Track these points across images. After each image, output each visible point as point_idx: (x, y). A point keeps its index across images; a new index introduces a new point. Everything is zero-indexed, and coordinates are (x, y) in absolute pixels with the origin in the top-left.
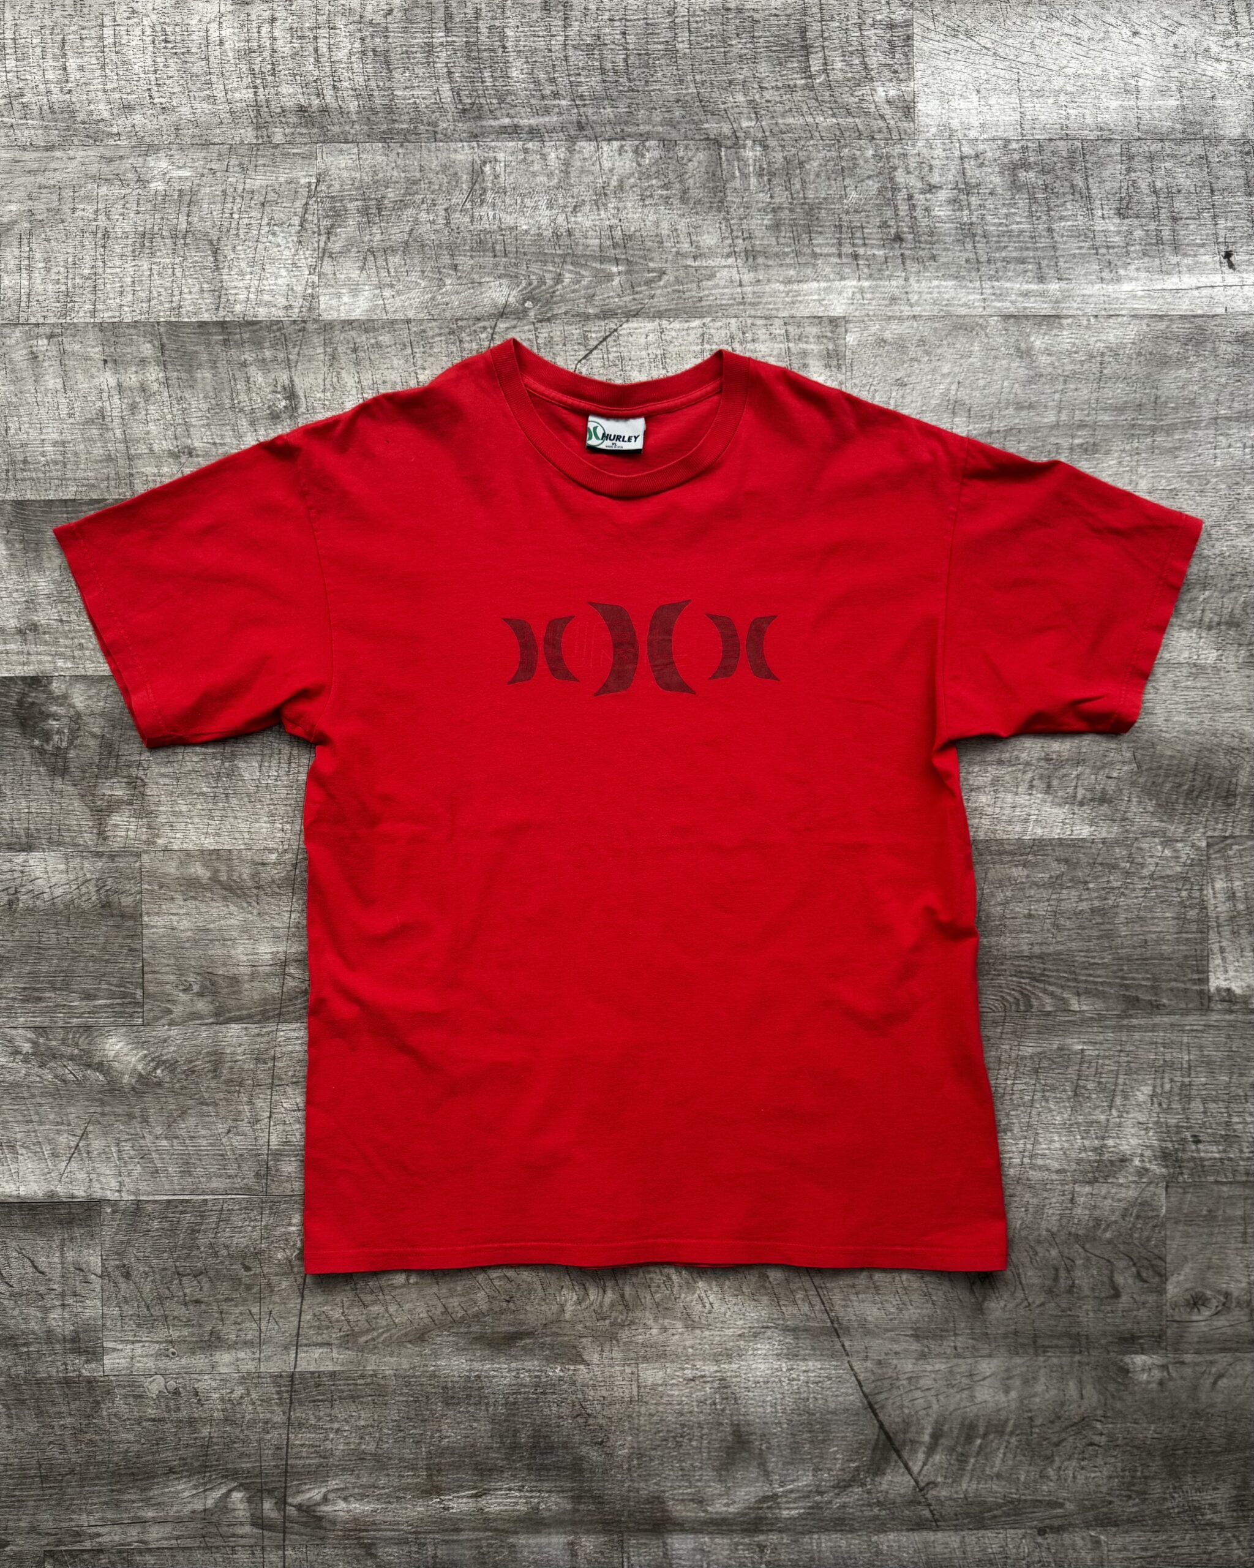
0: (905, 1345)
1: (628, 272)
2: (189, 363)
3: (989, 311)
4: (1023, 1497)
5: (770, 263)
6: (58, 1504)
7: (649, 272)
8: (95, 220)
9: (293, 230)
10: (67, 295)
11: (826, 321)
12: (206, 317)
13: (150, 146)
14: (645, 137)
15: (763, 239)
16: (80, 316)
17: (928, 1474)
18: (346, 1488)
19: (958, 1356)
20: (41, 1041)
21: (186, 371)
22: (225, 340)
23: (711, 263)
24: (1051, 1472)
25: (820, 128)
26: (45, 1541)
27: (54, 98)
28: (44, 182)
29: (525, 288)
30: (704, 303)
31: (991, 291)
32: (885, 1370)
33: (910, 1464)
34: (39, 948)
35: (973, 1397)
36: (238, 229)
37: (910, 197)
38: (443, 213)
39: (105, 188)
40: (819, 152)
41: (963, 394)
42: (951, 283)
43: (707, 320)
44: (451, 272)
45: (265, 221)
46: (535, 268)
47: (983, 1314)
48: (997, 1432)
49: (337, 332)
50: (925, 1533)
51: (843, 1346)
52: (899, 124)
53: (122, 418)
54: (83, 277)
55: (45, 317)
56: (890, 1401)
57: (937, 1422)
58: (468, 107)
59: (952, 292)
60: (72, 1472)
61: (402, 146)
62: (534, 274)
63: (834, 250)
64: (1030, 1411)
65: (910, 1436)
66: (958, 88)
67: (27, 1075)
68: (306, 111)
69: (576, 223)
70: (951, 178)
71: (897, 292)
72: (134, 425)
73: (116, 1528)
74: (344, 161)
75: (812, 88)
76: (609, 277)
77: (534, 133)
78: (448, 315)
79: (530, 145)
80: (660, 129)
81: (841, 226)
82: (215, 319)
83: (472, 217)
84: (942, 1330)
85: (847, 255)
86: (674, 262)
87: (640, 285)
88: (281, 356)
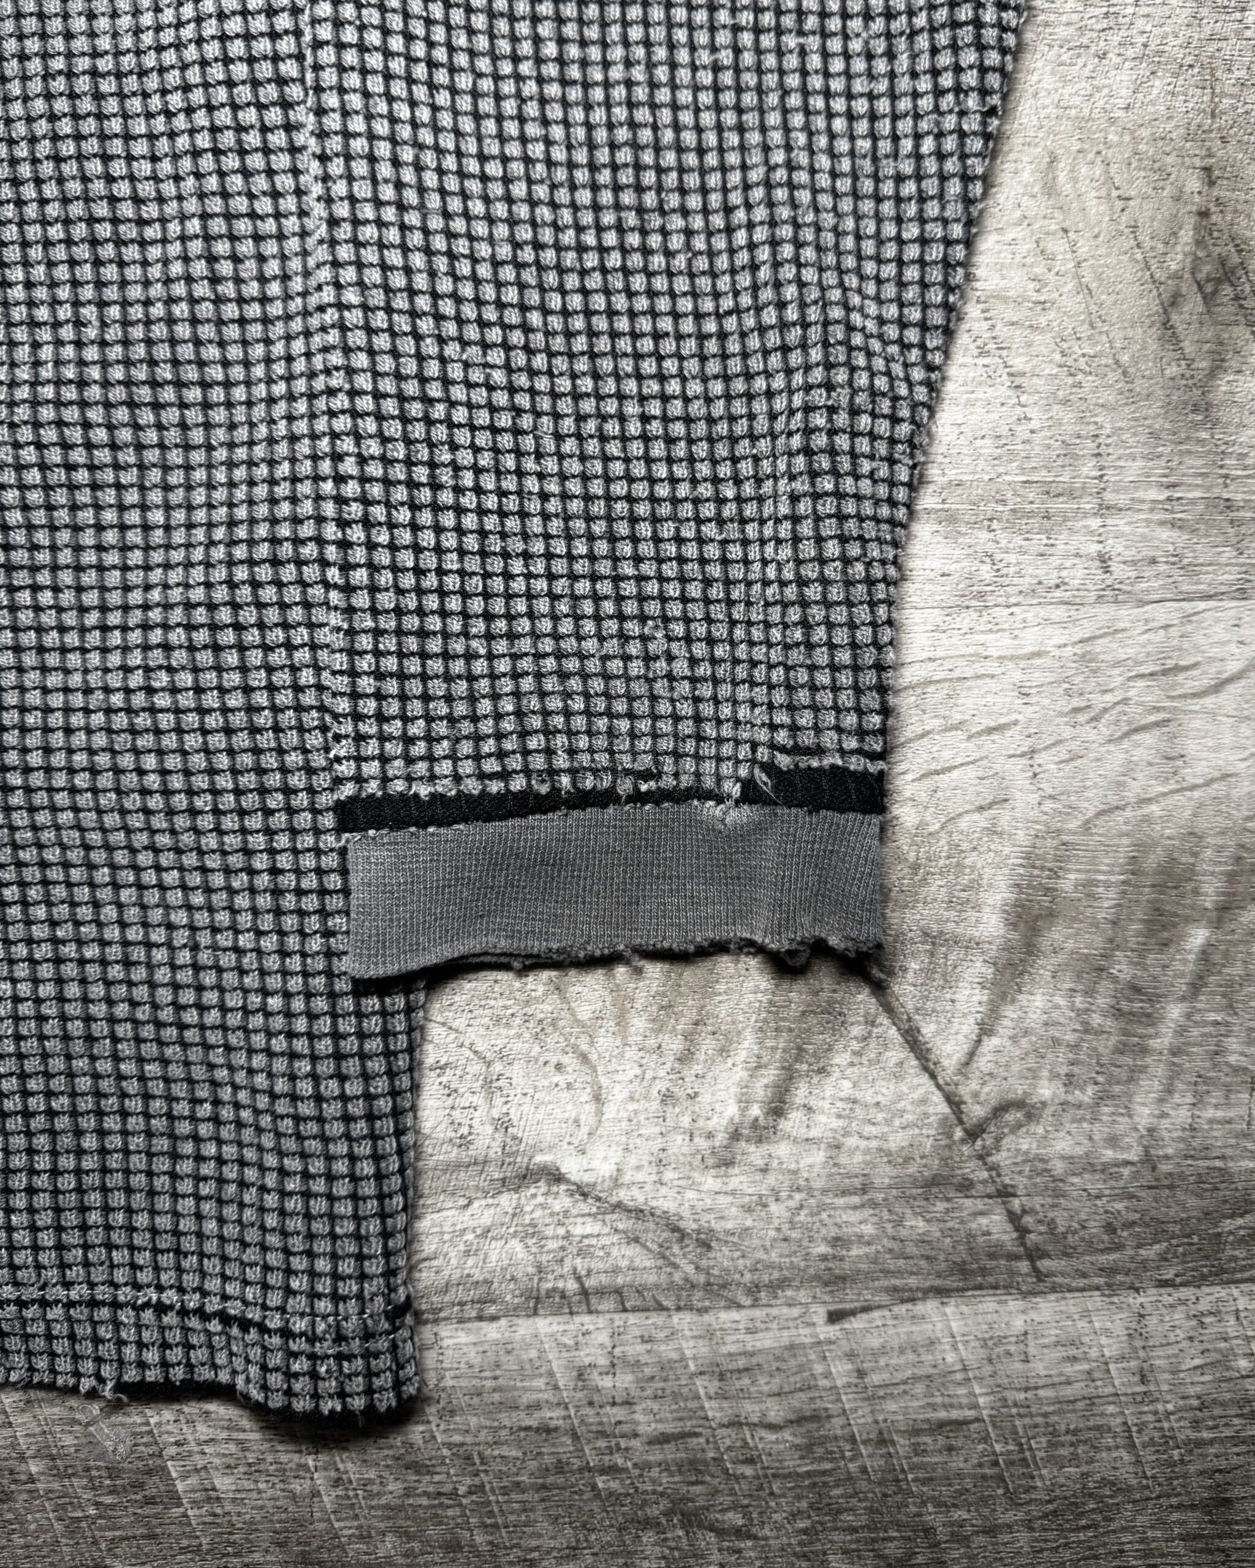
17: (1000, 1068)
19: (1114, 594)
33: (928, 1029)
35: (1174, 759)
50: (989, 1304)
57: (1030, 858)
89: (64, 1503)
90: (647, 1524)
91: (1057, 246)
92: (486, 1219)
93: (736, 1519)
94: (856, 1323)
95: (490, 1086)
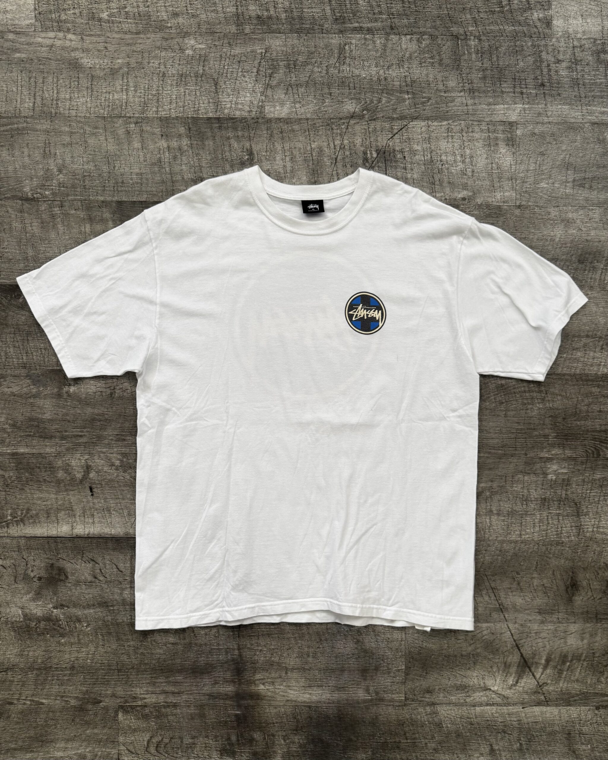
0: (534, 617)
1: (413, 98)
2: (202, 137)
3: (585, 121)
4: (589, 691)
5: (481, 95)
6: (126, 683)
7: (423, 98)
8: (159, 68)
9: (253, 74)
10: (145, 104)
11: (507, 123)
12: (211, 115)
13: (186, 33)
14: (423, 34)
15: (478, 84)
16: (151, 114)
17: (543, 679)
18: (264, 679)
19: (559, 622)
20: (125, 460)
21: (200, 141)
22: (219, 126)
23: (453, 94)
24: (603, 679)
25: (506, 32)
26: (120, 701)
27: (141, 9)
28: (135, 49)
29: (364, 104)
30: (449, 114)
31: (586, 111)
32: (524, 628)
33: (535, 674)
34: (125, 416)
35: (566, 642)
36: (227, 73)
37: (549, 65)
38: (325, 68)
39: (164, 53)
40: (505, 43)
41: (572, 160)
42: (567, 107)
43: (450, 122)
44: (328, 96)
45: (240, 70)
46: (368, 95)
47: (572, 602)
48: (577, 659)
49: (273, 124)
50: (541, 707)
51: (505, 617)
52: (544, 30)
53: (170, 163)
54: (152, 95)
55: (134, 114)
56: (527, 643)
57: (548, 654)
58: (338, 17)
59: (568, 111)
60: (133, 668)
61: (306, 35)
62: (368, 98)
63: (512, 90)
64: (593, 650)
65: (535, 660)
66: (572, 14)
67: (118, 476)
68: (261, 18)
69: (389, 74)
70: (568, 56)
71: (541, 110)
72: (175, 166)
73: (153, 695)
74: (278, 42)
75: (502, 12)
76: (404, 100)
77: (370, 31)
78: (326, 116)
79: (368, 36)
80: (430, 30)
81: (515, 79)
82: (215, 116)
83: (339, 70)
84: (552, 610)
85: (518, 93)
86: (435, 93)
87: (418, 104)
88: (246, 134)
89: (430, 727)
90: (499, 733)
91: (554, 581)
92: (482, 694)
93: (510, 732)
94: (526, 709)
95: (483, 679)
